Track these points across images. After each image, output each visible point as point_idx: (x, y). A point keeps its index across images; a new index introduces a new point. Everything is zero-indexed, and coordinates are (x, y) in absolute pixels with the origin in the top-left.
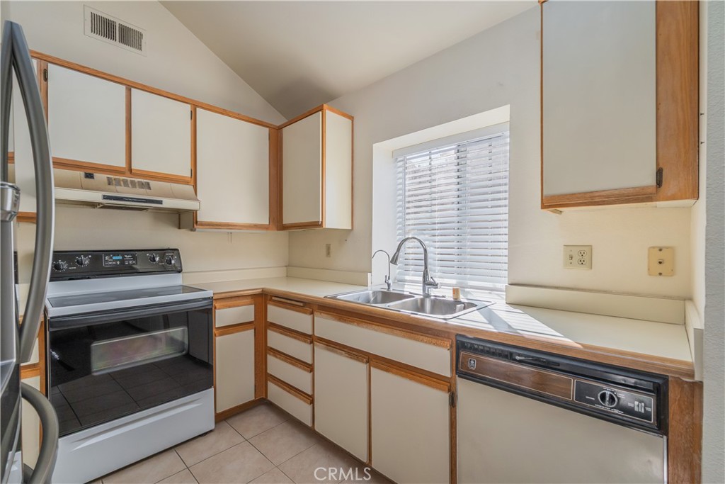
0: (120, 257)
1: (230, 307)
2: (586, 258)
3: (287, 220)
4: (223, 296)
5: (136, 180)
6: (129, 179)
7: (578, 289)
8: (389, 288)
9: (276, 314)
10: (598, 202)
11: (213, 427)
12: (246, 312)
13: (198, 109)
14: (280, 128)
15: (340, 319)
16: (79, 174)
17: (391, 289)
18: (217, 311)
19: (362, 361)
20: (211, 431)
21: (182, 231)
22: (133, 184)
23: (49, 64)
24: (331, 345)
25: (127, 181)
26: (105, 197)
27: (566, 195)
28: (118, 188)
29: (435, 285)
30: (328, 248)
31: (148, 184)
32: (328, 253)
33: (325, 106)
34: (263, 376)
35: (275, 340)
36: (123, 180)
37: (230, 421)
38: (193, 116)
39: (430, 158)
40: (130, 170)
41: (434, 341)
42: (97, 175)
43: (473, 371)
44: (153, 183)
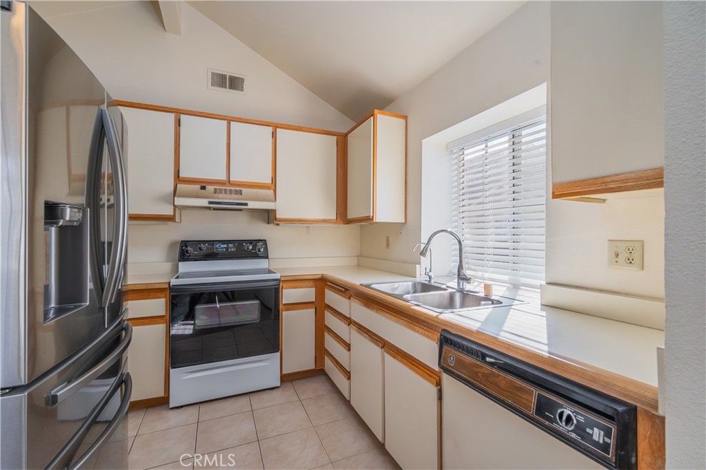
0: (225, 246)
1: (294, 288)
2: (636, 255)
3: (350, 216)
4: (289, 278)
5: (233, 188)
6: (228, 188)
7: (627, 294)
8: (430, 281)
9: (332, 297)
10: (614, 188)
11: (279, 385)
12: (308, 294)
13: (278, 129)
14: (346, 135)
15: (367, 305)
16: (197, 187)
17: (432, 281)
18: (284, 290)
19: (378, 346)
20: (278, 387)
21: (271, 225)
22: (231, 192)
23: (182, 116)
24: (362, 329)
25: (227, 190)
26: (210, 203)
27: (575, 182)
28: (220, 195)
29: (467, 280)
30: (388, 241)
31: (241, 191)
32: (388, 245)
33: (376, 111)
34: (321, 351)
35: (331, 321)
36: (224, 189)
37: (294, 383)
38: (274, 135)
39: (486, 146)
40: (229, 181)
41: (426, 333)
42: (208, 187)
43: (451, 367)
44: (245, 190)
